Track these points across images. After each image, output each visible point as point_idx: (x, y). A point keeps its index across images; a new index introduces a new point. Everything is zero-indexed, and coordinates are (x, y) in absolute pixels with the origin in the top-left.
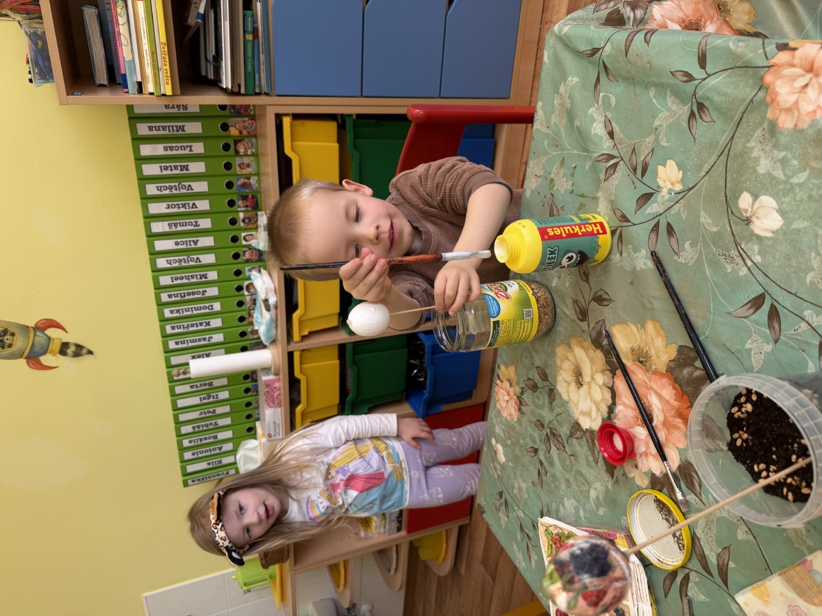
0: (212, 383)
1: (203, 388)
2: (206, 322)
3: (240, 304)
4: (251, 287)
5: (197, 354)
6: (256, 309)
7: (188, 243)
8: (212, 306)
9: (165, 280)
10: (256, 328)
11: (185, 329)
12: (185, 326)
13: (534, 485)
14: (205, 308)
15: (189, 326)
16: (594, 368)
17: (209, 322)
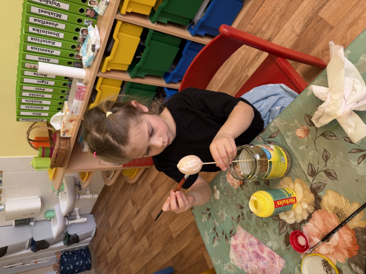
0: (46, 75)
1: (41, 76)
2: (52, 42)
3: (75, 38)
4: (84, 31)
5: (42, 57)
6: (83, 45)
8: (59, 34)
9: (35, 10)
10: (80, 55)
11: (39, 42)
12: (40, 40)
13: (232, 219)
14: (54, 34)
15: (42, 41)
16: (304, 199)
17: (54, 42)
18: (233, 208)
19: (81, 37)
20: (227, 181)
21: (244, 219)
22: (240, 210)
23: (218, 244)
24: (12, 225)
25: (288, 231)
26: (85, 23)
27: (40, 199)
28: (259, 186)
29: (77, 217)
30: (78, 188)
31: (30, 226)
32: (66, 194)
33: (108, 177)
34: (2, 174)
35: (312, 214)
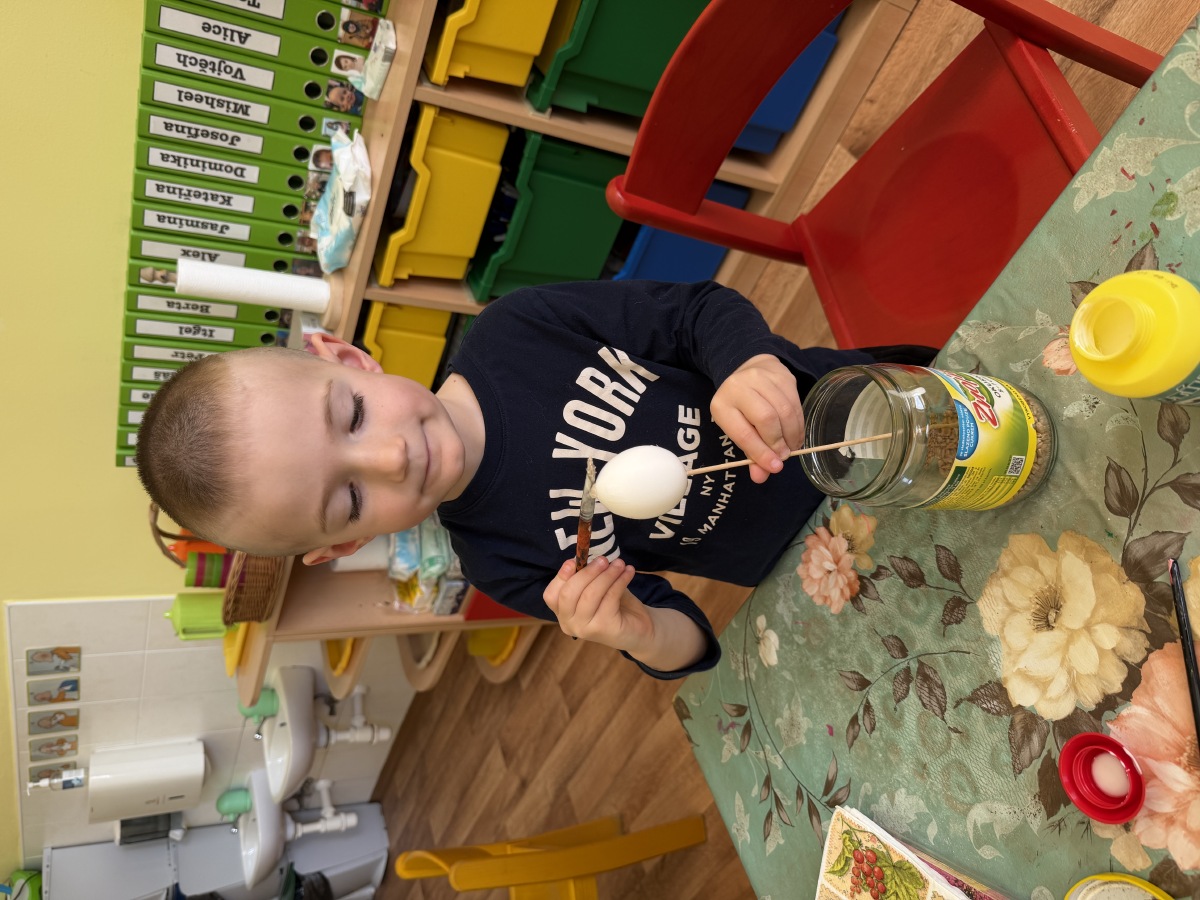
0: (207, 307)
1: (190, 311)
2: (223, 197)
3: (296, 182)
4: (323, 157)
5: (193, 249)
6: (322, 201)
7: (229, 33)
8: (242, 170)
9: (166, 92)
10: (312, 235)
11: (183, 197)
12: (184, 192)
13: (831, 733)
14: (229, 169)
15: (192, 194)
16: (1102, 611)
17: (229, 198)
18: (832, 690)
19: (312, 176)
20: (803, 592)
21: (873, 729)
22: (856, 693)
23: (782, 842)
24: (112, 841)
25: (1049, 752)
26: (325, 130)
27: (200, 748)
28: (922, 588)
29: (323, 813)
30: (326, 709)
31: (171, 844)
32: (283, 728)
33: (418, 659)
34: (79, 657)
35: (1140, 665)
